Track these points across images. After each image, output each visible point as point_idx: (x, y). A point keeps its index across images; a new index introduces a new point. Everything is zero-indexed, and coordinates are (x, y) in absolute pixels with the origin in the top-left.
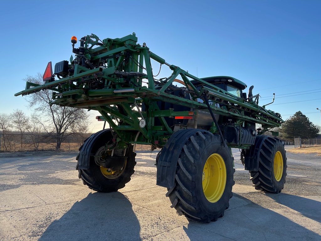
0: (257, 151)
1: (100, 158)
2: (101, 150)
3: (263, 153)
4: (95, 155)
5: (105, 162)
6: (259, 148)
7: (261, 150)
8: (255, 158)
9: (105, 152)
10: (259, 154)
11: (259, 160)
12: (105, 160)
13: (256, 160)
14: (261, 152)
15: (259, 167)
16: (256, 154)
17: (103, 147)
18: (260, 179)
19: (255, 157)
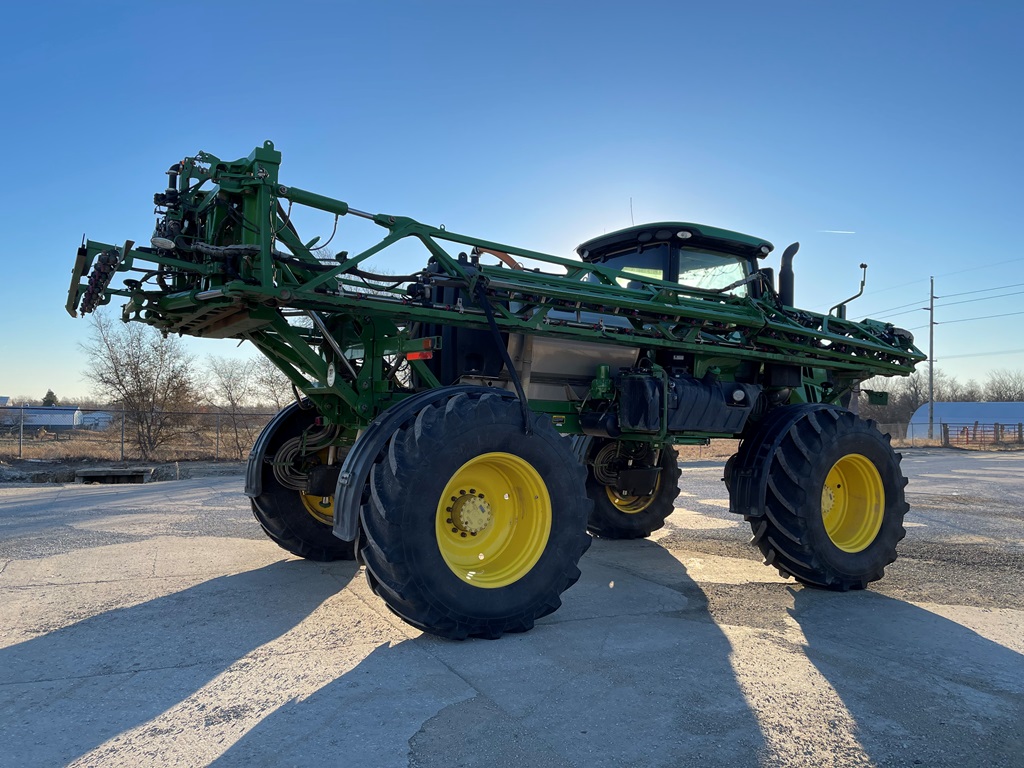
0: (765, 452)
1: (290, 470)
2: (290, 446)
3: (782, 460)
4: (272, 461)
5: (306, 480)
6: (772, 443)
7: (779, 451)
8: (755, 475)
9: (300, 452)
10: (771, 462)
11: (768, 480)
12: (308, 473)
13: (756, 482)
14: (775, 459)
15: (767, 504)
16: (760, 462)
17: (296, 440)
18: (770, 539)
19: (756, 471)
